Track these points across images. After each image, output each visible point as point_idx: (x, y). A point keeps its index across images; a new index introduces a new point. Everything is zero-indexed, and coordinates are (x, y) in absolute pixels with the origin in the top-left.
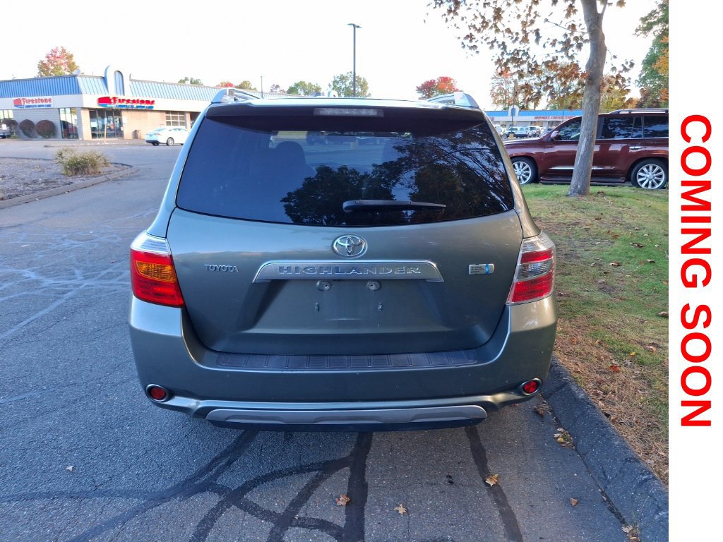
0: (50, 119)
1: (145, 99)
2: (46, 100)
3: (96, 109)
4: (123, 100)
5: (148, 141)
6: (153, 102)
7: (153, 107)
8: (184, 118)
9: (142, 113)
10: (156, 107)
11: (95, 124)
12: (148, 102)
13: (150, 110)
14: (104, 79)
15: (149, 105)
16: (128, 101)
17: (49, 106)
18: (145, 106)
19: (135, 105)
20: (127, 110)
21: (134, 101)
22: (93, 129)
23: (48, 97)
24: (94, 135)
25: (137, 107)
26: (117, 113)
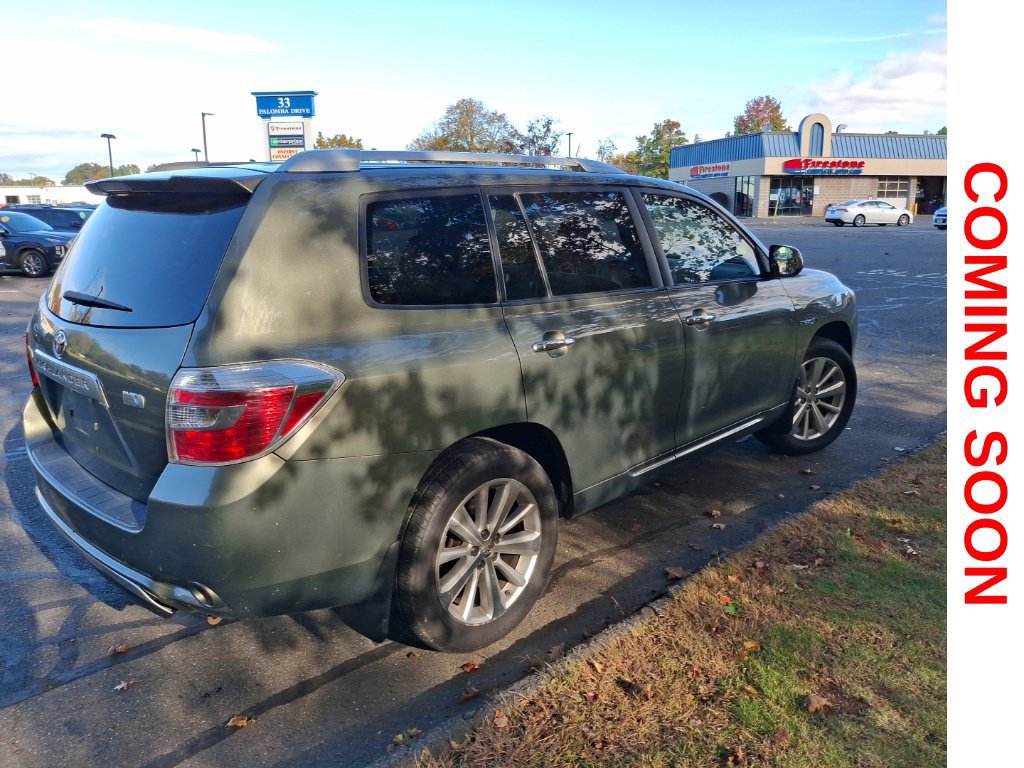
0: (723, 191)
1: (850, 160)
2: (724, 168)
3: (781, 176)
4: (819, 163)
5: (827, 220)
6: (862, 164)
7: (860, 172)
8: (907, 186)
9: (844, 181)
10: (865, 171)
11: (775, 197)
12: (854, 164)
13: (857, 176)
14: (798, 135)
15: (856, 169)
16: (825, 164)
17: (726, 174)
18: (850, 171)
19: (834, 169)
20: (823, 177)
21: (833, 164)
22: (772, 203)
23: (725, 163)
24: (771, 212)
25: (837, 171)
26: (809, 180)
